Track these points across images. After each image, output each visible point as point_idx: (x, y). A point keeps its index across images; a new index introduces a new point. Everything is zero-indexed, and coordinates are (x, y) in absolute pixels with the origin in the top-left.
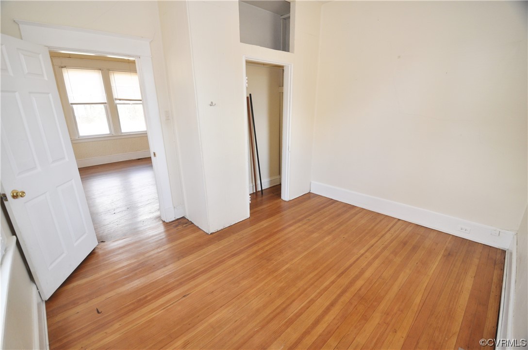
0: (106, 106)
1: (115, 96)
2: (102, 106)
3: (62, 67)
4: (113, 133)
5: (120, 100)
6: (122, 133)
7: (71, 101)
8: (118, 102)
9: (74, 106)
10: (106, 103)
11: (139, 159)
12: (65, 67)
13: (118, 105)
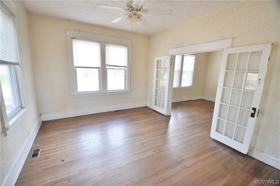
0: (100, 70)
1: (107, 63)
2: (97, 69)
3: (73, 38)
4: (101, 90)
5: (110, 66)
6: (108, 91)
7: (75, 65)
8: (108, 67)
9: (77, 69)
10: (100, 68)
11: (116, 111)
12: (75, 38)
13: (108, 70)
